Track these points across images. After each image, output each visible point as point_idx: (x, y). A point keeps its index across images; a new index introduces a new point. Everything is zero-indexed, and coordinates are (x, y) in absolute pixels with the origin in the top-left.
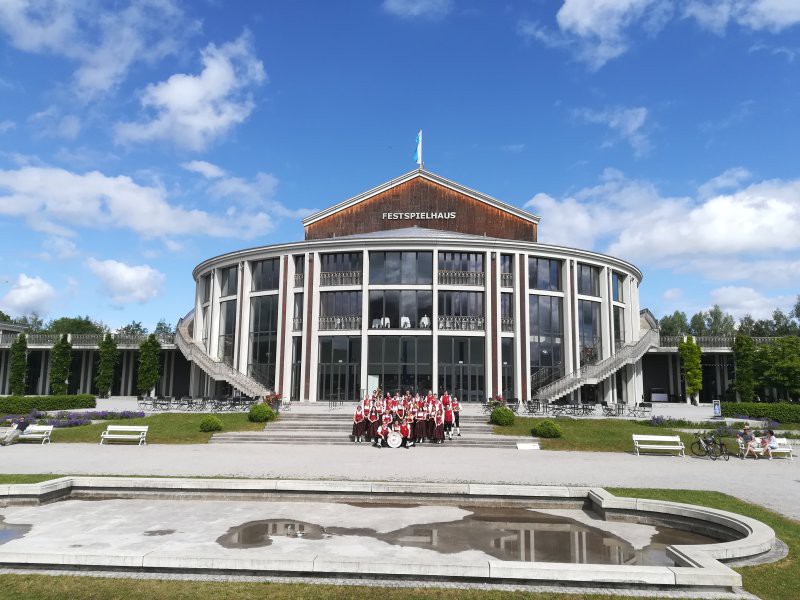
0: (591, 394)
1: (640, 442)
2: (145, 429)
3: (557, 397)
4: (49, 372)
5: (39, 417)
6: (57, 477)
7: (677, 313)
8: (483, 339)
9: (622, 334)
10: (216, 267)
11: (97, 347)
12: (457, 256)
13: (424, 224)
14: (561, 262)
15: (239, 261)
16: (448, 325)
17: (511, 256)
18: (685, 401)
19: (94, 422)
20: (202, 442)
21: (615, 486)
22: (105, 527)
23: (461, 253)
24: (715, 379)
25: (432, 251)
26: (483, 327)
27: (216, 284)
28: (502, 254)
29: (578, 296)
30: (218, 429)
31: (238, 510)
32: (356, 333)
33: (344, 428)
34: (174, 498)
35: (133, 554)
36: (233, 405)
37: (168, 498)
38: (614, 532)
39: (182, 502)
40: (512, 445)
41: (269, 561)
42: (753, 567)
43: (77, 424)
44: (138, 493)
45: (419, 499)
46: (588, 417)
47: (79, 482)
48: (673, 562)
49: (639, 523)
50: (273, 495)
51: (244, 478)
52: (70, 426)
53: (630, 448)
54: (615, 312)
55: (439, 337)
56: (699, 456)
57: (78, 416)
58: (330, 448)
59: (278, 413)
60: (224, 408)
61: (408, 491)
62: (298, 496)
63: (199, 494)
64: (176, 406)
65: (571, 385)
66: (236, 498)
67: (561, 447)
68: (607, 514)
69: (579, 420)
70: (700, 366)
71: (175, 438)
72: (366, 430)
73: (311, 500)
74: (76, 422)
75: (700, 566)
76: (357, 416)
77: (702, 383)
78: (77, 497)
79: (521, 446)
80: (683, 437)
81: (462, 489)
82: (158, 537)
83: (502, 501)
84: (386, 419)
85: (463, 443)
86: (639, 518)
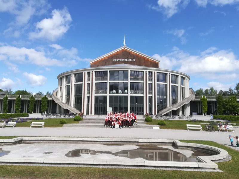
0: (175, 113)
1: (189, 127)
2: (43, 123)
3: (165, 114)
4: (14, 106)
5: (12, 119)
6: (17, 137)
7: (200, 89)
8: (143, 97)
9: (184, 95)
10: (64, 75)
11: (29, 99)
12: (135, 72)
13: (126, 63)
14: (166, 74)
15: (71, 74)
16: (133, 93)
17: (152, 72)
18: (202, 115)
19: (28, 121)
20: (60, 127)
21: (181, 139)
22: (32, 151)
23: (137, 71)
24: (211, 108)
25: (128, 71)
26: (143, 93)
27: (64, 80)
28: (149, 72)
29: (171, 84)
30: (65, 123)
31: (71, 146)
32: (105, 95)
33: (102, 123)
34: (52, 143)
35: (41, 159)
36: (70, 116)
37: (51, 143)
38: (181, 152)
39: (55, 144)
40: (151, 127)
41: (81, 161)
42: (221, 163)
43: (23, 122)
44: (42, 141)
45: (124, 143)
46: (173, 119)
47: (24, 138)
48: (198, 161)
49: (188, 150)
50: (82, 142)
51: (73, 137)
52: (21, 122)
53: (186, 128)
54: (182, 89)
55: (130, 96)
56: (206, 130)
57: (23, 119)
58: (98, 128)
59: (83, 118)
60: (67, 117)
61: (121, 141)
62: (89, 142)
63: (60, 142)
64: (52, 116)
65: (169, 110)
66: (71, 143)
67: (166, 128)
68: (179, 147)
69: (171, 120)
70: (207, 104)
71: (53, 126)
72: (109, 123)
73: (92, 143)
74: (23, 121)
75: (206, 162)
76: (106, 119)
77: (207, 109)
78: (24, 143)
79: (154, 128)
80: (202, 125)
81: (137, 140)
82: (48, 154)
83: (148, 144)
84: (114, 120)
85: (137, 127)
86: (188, 148)
